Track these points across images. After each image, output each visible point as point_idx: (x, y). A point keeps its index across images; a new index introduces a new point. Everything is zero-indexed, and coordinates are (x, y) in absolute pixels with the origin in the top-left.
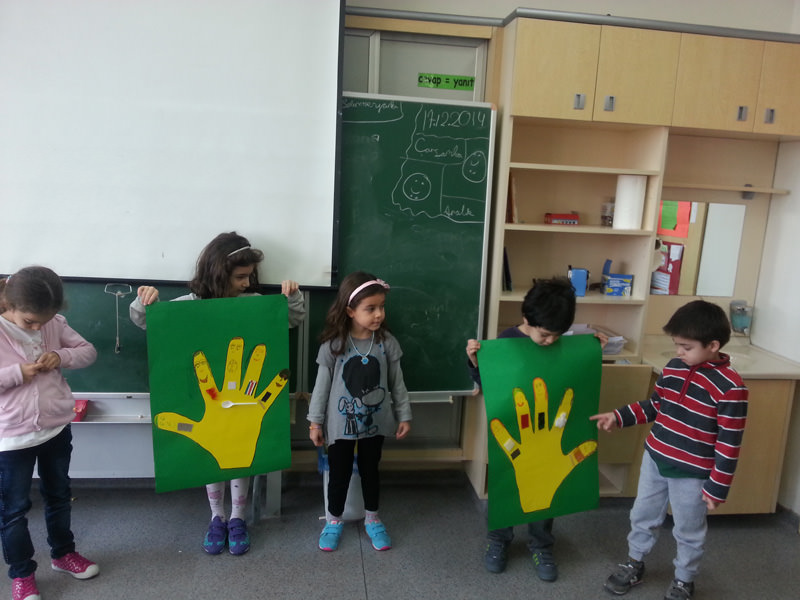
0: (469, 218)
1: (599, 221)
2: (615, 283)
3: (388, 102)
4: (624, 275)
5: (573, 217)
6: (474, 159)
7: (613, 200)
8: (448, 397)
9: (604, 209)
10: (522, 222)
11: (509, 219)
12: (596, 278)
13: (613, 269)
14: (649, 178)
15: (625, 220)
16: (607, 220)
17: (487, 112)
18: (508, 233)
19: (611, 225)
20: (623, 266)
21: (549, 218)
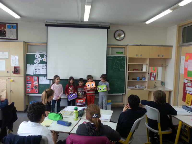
0: (123, 70)
1: (141, 70)
2: (143, 79)
3: (112, 56)
4: (145, 78)
5: (137, 70)
6: (124, 63)
7: (142, 67)
8: (121, 94)
9: (141, 69)
10: (130, 71)
11: (128, 70)
12: (141, 78)
13: (143, 77)
14: (147, 65)
15: (144, 70)
16: (142, 70)
17: (125, 57)
18: (128, 72)
19: (142, 71)
20: (145, 76)
21: (134, 70)
